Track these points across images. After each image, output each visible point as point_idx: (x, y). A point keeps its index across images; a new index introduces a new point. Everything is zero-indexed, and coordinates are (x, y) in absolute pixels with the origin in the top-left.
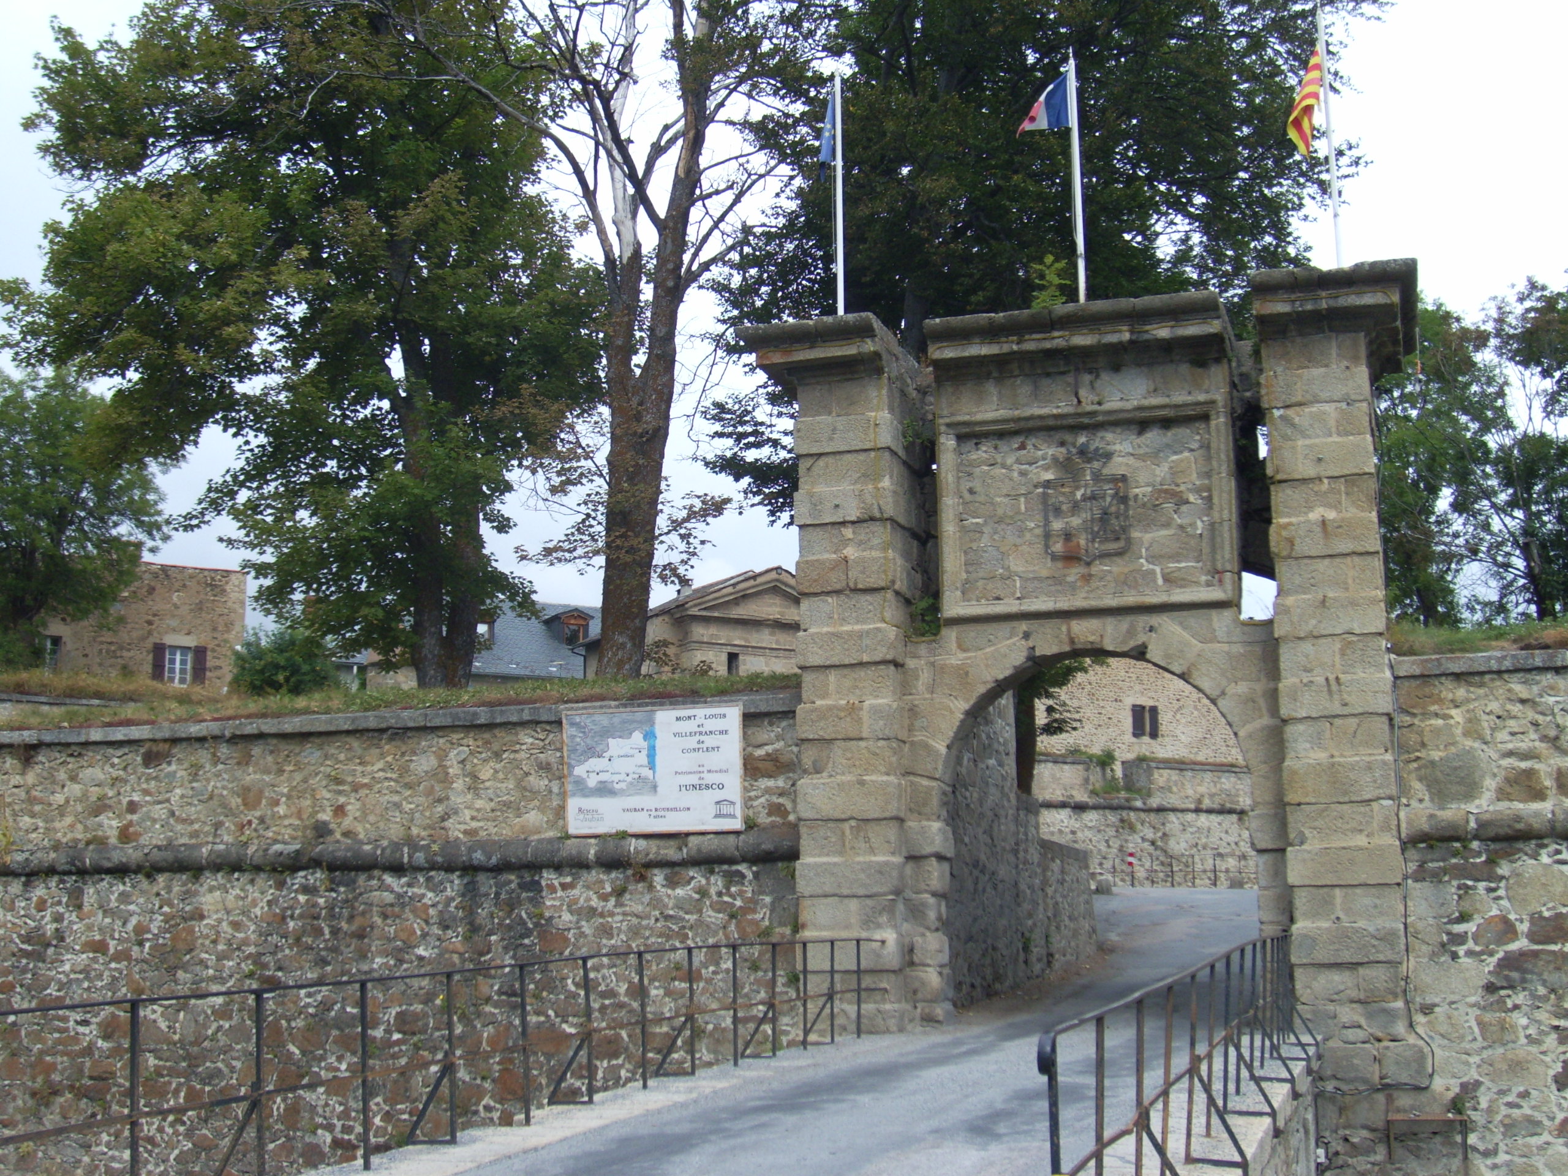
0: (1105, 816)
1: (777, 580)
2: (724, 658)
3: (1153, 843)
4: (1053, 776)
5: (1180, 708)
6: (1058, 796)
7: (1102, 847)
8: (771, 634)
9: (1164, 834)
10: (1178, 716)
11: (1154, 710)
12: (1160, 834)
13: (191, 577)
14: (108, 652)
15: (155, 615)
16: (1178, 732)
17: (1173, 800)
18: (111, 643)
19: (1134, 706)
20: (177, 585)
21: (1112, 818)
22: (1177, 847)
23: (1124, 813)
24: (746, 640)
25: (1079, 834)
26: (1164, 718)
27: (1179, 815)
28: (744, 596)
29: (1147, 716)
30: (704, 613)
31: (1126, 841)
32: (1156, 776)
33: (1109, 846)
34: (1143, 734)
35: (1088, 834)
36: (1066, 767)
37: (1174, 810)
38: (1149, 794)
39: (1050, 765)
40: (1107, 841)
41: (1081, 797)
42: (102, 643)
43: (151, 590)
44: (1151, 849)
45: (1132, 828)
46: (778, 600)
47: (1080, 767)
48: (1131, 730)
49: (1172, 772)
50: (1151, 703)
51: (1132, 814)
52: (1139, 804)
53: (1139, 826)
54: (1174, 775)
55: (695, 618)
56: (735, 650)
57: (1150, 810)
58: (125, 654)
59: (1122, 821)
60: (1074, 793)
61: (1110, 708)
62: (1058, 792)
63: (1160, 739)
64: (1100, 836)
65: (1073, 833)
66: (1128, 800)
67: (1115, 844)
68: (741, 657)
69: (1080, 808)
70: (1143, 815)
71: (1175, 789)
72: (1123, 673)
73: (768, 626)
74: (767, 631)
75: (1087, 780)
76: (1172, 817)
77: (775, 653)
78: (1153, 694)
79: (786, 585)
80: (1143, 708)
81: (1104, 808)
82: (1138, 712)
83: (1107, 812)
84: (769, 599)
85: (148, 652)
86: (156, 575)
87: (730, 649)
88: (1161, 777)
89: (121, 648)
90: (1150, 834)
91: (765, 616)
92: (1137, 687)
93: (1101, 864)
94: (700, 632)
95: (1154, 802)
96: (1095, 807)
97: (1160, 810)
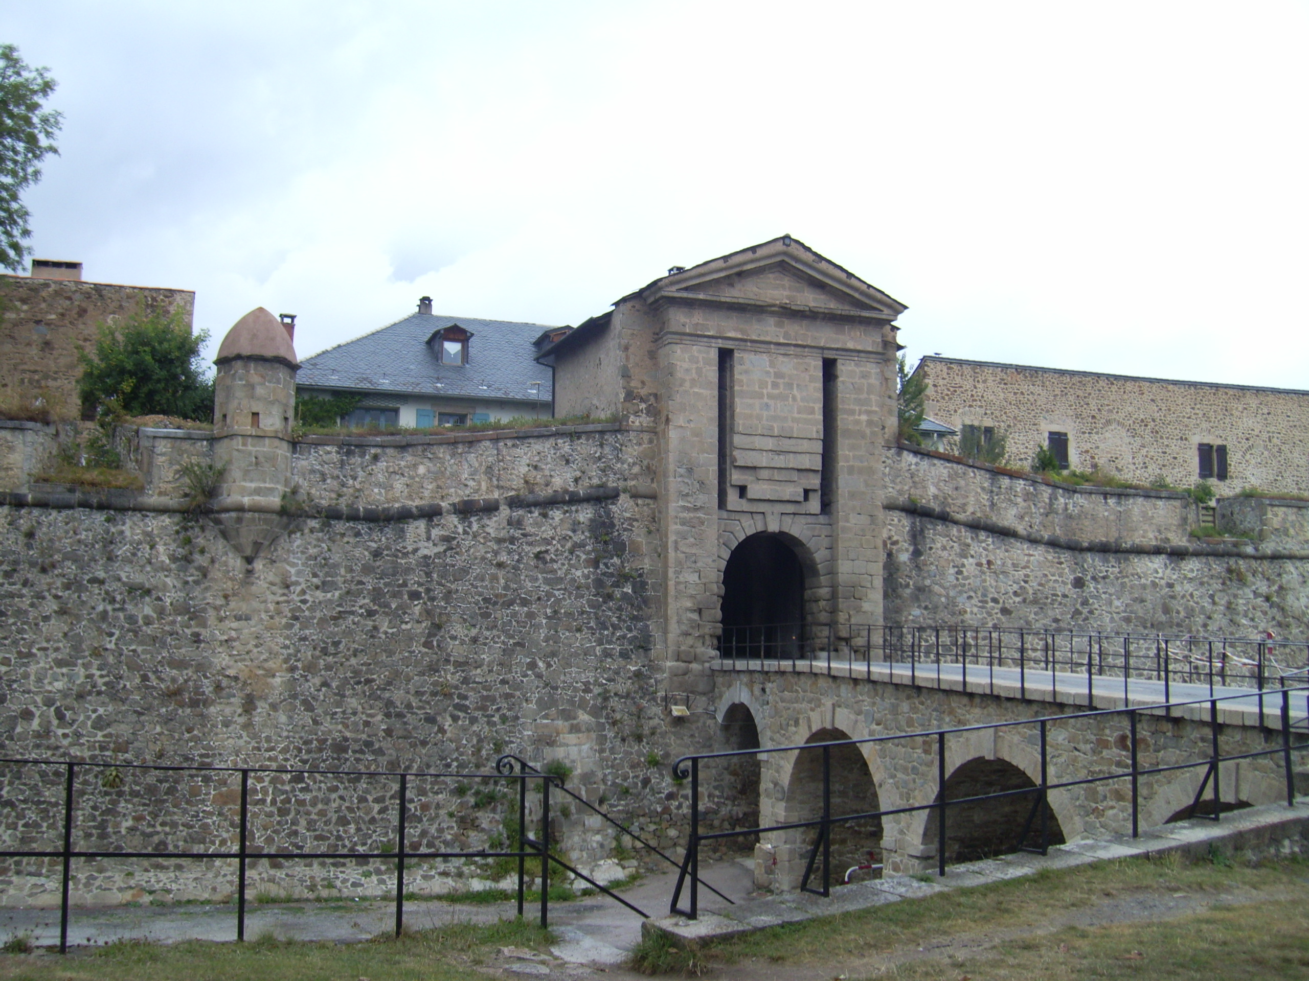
0: (1207, 563)
1: (785, 253)
2: (714, 355)
3: (1267, 599)
4: (1144, 514)
5: (1250, 448)
6: (1150, 538)
7: (1206, 603)
8: (779, 325)
9: (1281, 588)
10: (1248, 457)
11: (1222, 450)
12: (1275, 588)
13: (129, 297)
14: (31, 381)
15: (86, 340)
16: (1248, 474)
17: (1291, 546)
18: (35, 372)
19: (1201, 445)
20: (112, 306)
21: (1218, 567)
22: (1296, 604)
23: (1232, 561)
24: (742, 331)
25: (1178, 588)
26: (1233, 459)
27: (1298, 564)
28: (740, 274)
29: (1215, 455)
30: (685, 295)
31: (1235, 596)
32: (1270, 515)
33: (1214, 603)
34: (1211, 476)
35: (1189, 587)
36: (1160, 503)
37: (1291, 557)
38: (1261, 537)
39: (1140, 500)
40: (1212, 597)
41: (1179, 540)
42: (24, 371)
43: (82, 312)
44: (1266, 605)
45: (1241, 580)
46: (787, 281)
47: (1177, 503)
48: (1198, 471)
49: (1290, 511)
50: (1219, 442)
51: (1241, 562)
52: (1249, 550)
53: (1250, 578)
54: (1292, 515)
55: (672, 301)
56: (729, 345)
57: (1263, 558)
58: (51, 383)
59: (1230, 571)
60: (1171, 536)
61: (1175, 447)
62: (1151, 535)
63: (1228, 481)
64: (1203, 590)
65: (1170, 586)
66: (1235, 545)
67: (1222, 600)
68: (737, 355)
69: (1177, 555)
70: (1254, 564)
71: (1292, 532)
72: (1188, 410)
73: (773, 313)
74: (772, 320)
75: (1184, 520)
76: (1289, 566)
77: (782, 350)
78: (1221, 433)
79: (797, 260)
80: (1211, 447)
81: (1208, 555)
82: (1205, 451)
83: (1211, 559)
84: (771, 278)
85: (77, 382)
86: (88, 296)
87: (721, 344)
88: (1277, 517)
89: (46, 377)
90: (1264, 589)
91: (770, 301)
92: (1204, 425)
93: (1205, 626)
94: (679, 319)
95: (1268, 547)
96: (1197, 554)
97: (1275, 557)
